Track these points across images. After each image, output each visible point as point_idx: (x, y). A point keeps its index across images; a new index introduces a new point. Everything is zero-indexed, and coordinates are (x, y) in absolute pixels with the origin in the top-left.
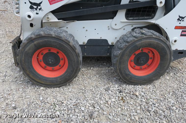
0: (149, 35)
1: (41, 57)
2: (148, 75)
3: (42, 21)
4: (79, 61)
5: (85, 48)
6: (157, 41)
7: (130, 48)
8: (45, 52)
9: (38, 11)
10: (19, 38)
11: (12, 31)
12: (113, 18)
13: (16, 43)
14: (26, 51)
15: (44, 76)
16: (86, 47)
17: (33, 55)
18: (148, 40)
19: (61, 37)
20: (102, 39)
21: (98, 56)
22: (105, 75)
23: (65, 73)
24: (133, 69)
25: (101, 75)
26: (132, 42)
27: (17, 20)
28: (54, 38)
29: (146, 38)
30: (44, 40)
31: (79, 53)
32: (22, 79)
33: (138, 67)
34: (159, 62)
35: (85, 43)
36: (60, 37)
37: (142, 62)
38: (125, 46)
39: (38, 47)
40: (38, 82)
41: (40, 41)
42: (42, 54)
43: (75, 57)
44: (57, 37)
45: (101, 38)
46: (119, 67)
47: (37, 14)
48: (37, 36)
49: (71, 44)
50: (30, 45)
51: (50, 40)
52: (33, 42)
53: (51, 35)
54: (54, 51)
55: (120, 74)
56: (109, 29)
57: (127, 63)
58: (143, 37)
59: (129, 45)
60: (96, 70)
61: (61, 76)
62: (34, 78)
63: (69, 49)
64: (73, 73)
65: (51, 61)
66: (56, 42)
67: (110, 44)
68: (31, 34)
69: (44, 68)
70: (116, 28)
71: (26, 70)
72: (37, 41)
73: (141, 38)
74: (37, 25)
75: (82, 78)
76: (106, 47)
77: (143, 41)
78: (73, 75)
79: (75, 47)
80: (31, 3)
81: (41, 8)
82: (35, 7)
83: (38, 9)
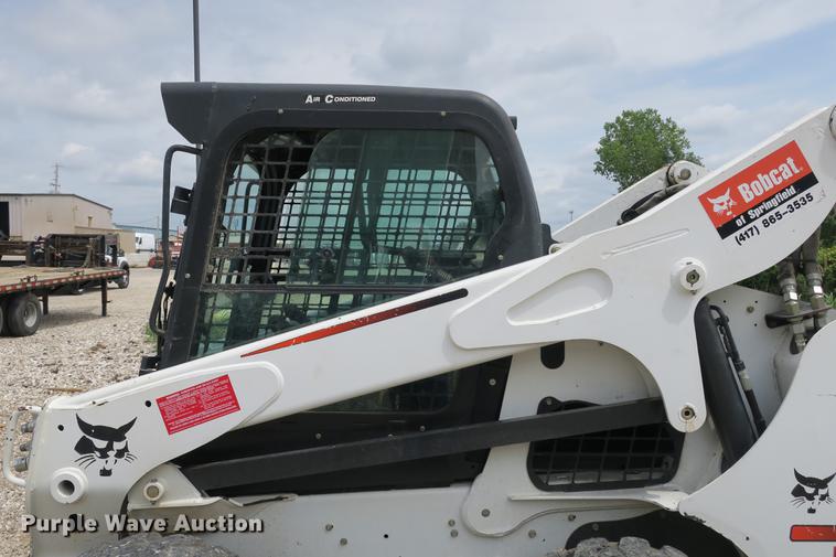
9: (110, 462)
12: (470, 481)
47: (106, 473)
56: (454, 534)
70: (489, 532)
80: (83, 425)
81: (126, 449)
82: (100, 444)
83: (112, 454)
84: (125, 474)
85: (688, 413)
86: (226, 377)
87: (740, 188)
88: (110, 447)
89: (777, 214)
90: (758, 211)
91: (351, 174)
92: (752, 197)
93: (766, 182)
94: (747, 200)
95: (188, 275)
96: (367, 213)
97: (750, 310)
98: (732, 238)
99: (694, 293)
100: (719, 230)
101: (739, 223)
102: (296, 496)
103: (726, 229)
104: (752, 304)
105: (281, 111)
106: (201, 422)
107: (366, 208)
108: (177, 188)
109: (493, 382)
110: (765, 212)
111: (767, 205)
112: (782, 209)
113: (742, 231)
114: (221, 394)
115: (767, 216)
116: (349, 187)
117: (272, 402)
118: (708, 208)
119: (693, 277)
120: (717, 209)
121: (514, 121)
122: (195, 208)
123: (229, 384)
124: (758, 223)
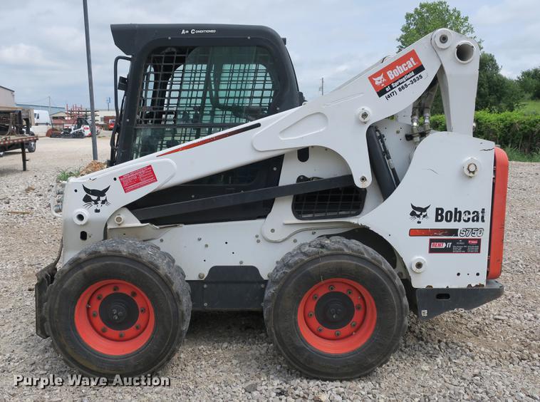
0: (336, 249)
1: (96, 306)
2: (354, 352)
3: (106, 225)
4: (180, 312)
5: (203, 288)
6: (355, 263)
7: (294, 280)
8: (106, 293)
9: (99, 206)
10: (53, 268)
11: (39, 264)
12: (265, 217)
13: (47, 276)
14: (66, 288)
15: (97, 351)
16: (205, 286)
17: (79, 297)
18: (334, 261)
19: (140, 257)
20: (244, 264)
21: (238, 309)
22: (257, 359)
23: (148, 343)
24: (317, 337)
25: (242, 360)
26: (299, 265)
27: (56, 235)
28: (125, 258)
29: (327, 255)
30: (103, 263)
31: (180, 292)
32: (47, 367)
33: (329, 332)
34: (376, 316)
35: (204, 275)
36: (136, 256)
37: (334, 316)
38: (283, 275)
39: (90, 279)
40: (83, 366)
41: (97, 265)
42: (99, 299)
43: (169, 303)
44: (131, 257)
45: (241, 262)
46: (275, 329)
47: (97, 211)
48: (90, 254)
49: (161, 272)
50: (75, 275)
51: (117, 263)
52: (82, 268)
53: (120, 252)
54: (126, 290)
55: (279, 346)
56: (258, 241)
57: (293, 317)
58: (322, 252)
59: (292, 273)
60: (235, 349)
61: (137, 352)
62: (75, 356)
63: (157, 283)
64: (166, 344)
65: (117, 314)
66: (128, 267)
67: (265, 277)
68: (80, 253)
69: (102, 334)
70: (274, 239)
71: (59, 334)
72: (89, 267)
73: (318, 256)
74: (96, 235)
75: (194, 366)
76: (255, 286)
77: (323, 263)
78: (166, 349)
79: (169, 279)
80: (86, 190)
81: (106, 200)
82: (94, 198)
83: (100, 202)
84: (106, 212)
85: (363, 179)
86: (150, 166)
87: (388, 73)
88: (99, 199)
89: (405, 85)
90: (396, 84)
91: (205, 67)
92: (393, 77)
93: (400, 70)
94: (391, 79)
95: (128, 120)
96: (213, 88)
97: (398, 132)
98: (384, 96)
99: (365, 123)
100: (378, 93)
101: (387, 89)
102: (183, 225)
103: (381, 93)
104: (399, 129)
105: (170, 38)
106: (140, 187)
107: (213, 86)
108: (120, 77)
109: (275, 169)
110: (400, 84)
111: (401, 81)
112: (408, 82)
113: (389, 93)
114: (149, 174)
115: (400, 86)
116: (204, 75)
117: (172, 177)
118: (373, 82)
119: (365, 115)
120: (377, 83)
121: (285, 40)
122: (130, 87)
123: (152, 169)
124: (396, 89)
